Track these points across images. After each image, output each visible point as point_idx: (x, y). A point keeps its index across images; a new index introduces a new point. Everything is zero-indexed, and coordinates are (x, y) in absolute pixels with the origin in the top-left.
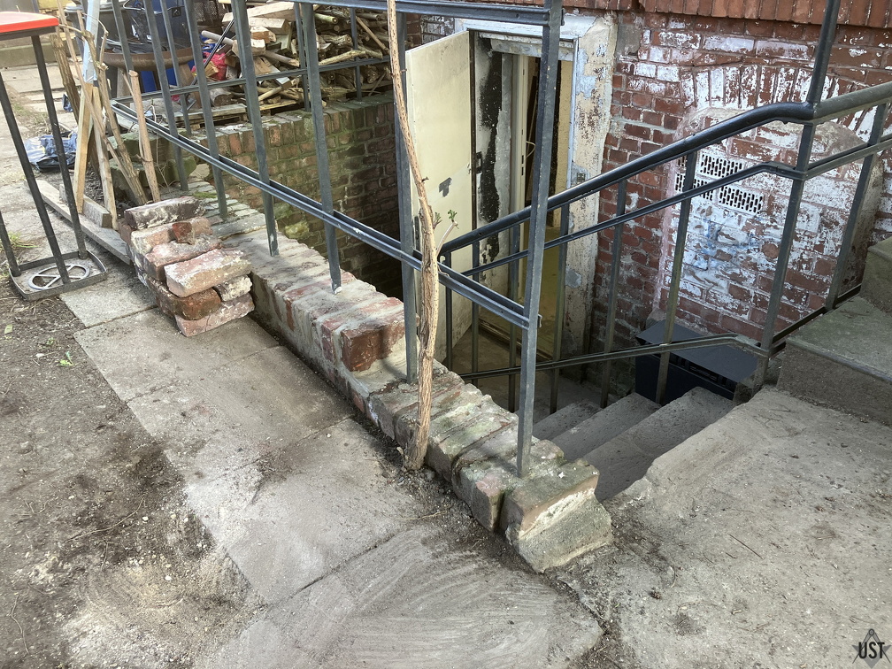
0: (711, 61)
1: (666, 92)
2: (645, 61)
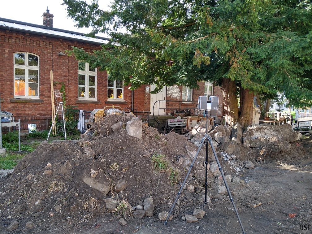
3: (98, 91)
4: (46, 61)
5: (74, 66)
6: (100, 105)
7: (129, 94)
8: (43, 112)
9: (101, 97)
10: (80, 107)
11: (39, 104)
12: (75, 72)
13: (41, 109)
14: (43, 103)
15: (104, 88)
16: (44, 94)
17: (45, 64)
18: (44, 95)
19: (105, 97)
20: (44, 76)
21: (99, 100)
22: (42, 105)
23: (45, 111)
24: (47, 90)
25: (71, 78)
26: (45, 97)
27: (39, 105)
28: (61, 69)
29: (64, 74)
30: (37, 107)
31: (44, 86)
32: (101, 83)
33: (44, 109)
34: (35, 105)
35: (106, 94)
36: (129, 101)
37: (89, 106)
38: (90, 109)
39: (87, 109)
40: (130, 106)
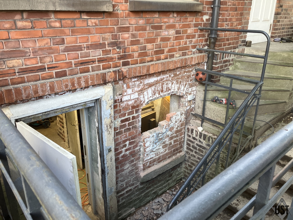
0: (147, 87)
1: (134, 103)
2: (125, 95)
6: (110, 14)
10: (3, 34)
37: (58, 24)
38: (63, 42)
39: (45, 42)
40: (207, 20)
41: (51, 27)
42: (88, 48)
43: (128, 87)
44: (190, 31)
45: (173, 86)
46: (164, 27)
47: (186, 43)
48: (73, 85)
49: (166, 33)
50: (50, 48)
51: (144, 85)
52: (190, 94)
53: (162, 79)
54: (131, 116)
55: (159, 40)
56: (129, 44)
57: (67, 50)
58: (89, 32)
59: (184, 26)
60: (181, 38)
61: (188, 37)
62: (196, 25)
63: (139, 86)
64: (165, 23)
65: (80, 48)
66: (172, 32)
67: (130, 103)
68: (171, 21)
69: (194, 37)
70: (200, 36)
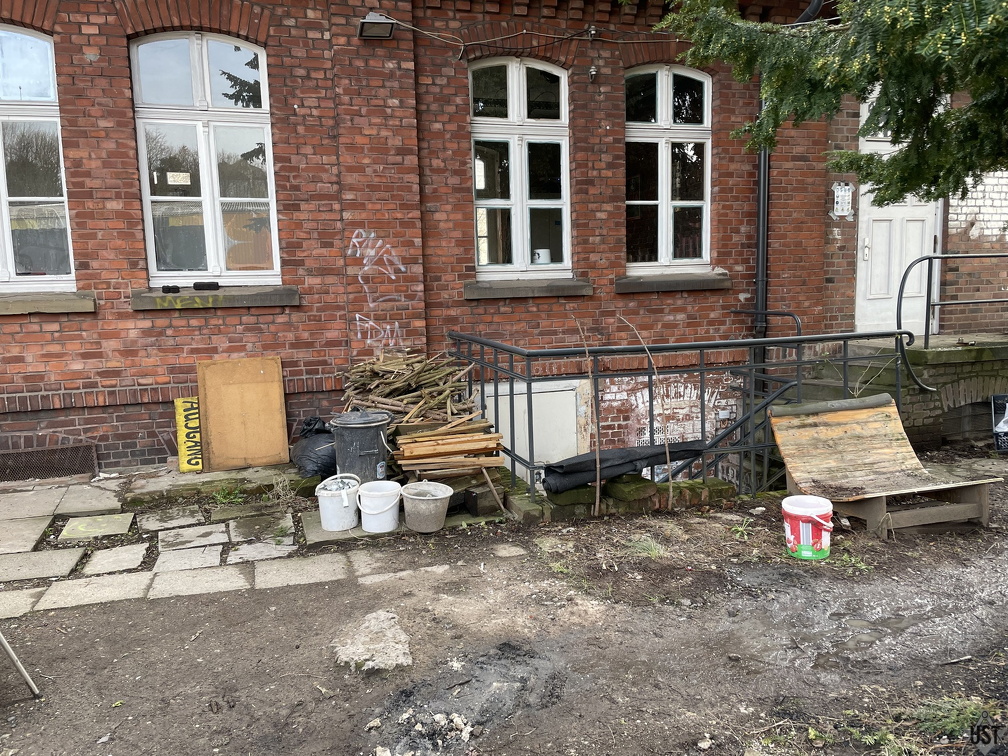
1: (622, 405)
2: (608, 393)
3: (575, 225)
4: (301, 72)
5: (445, 92)
6: (591, 298)
7: (743, 229)
8: (302, 355)
9: (593, 257)
10: (488, 318)
11: (278, 310)
12: (453, 127)
13: (291, 336)
14: (298, 308)
15: (608, 207)
16: (300, 255)
17: (298, 92)
18: (301, 263)
19: (612, 256)
20: (294, 158)
21: (584, 274)
22: (296, 316)
23: (309, 345)
24: (316, 235)
25: (436, 163)
26: (310, 272)
27: (281, 319)
28: (380, 110)
29: (397, 142)
30: (272, 328)
31: (296, 215)
32: (590, 182)
33: (306, 335)
34: (261, 319)
35: (619, 241)
36: (739, 268)
37: (535, 309)
38: (538, 326)
39: (522, 325)
40: (746, 299)
41: (528, 312)
42: (564, 332)
43: (613, 383)
44: (712, 315)
45: (688, 391)
46: (667, 311)
47: (707, 332)
48: (544, 369)
49: (672, 318)
50: (526, 332)
51: (637, 383)
52: (724, 409)
53: (666, 380)
54: (616, 424)
55: (659, 327)
56: (615, 329)
57: (541, 334)
58: (566, 316)
59: (702, 309)
60: (699, 325)
61: (711, 323)
62: (723, 307)
63: (628, 383)
64: (669, 305)
65: (555, 333)
66: (681, 317)
67: (615, 404)
68: (679, 302)
69: (723, 323)
70: (734, 323)
